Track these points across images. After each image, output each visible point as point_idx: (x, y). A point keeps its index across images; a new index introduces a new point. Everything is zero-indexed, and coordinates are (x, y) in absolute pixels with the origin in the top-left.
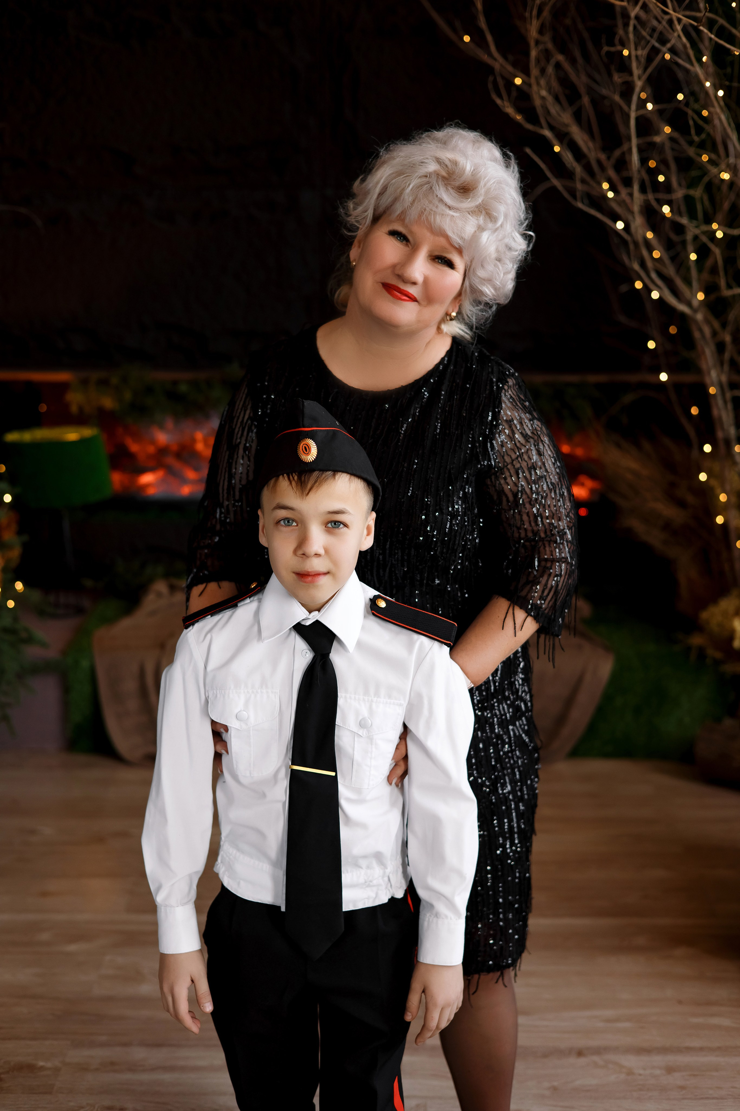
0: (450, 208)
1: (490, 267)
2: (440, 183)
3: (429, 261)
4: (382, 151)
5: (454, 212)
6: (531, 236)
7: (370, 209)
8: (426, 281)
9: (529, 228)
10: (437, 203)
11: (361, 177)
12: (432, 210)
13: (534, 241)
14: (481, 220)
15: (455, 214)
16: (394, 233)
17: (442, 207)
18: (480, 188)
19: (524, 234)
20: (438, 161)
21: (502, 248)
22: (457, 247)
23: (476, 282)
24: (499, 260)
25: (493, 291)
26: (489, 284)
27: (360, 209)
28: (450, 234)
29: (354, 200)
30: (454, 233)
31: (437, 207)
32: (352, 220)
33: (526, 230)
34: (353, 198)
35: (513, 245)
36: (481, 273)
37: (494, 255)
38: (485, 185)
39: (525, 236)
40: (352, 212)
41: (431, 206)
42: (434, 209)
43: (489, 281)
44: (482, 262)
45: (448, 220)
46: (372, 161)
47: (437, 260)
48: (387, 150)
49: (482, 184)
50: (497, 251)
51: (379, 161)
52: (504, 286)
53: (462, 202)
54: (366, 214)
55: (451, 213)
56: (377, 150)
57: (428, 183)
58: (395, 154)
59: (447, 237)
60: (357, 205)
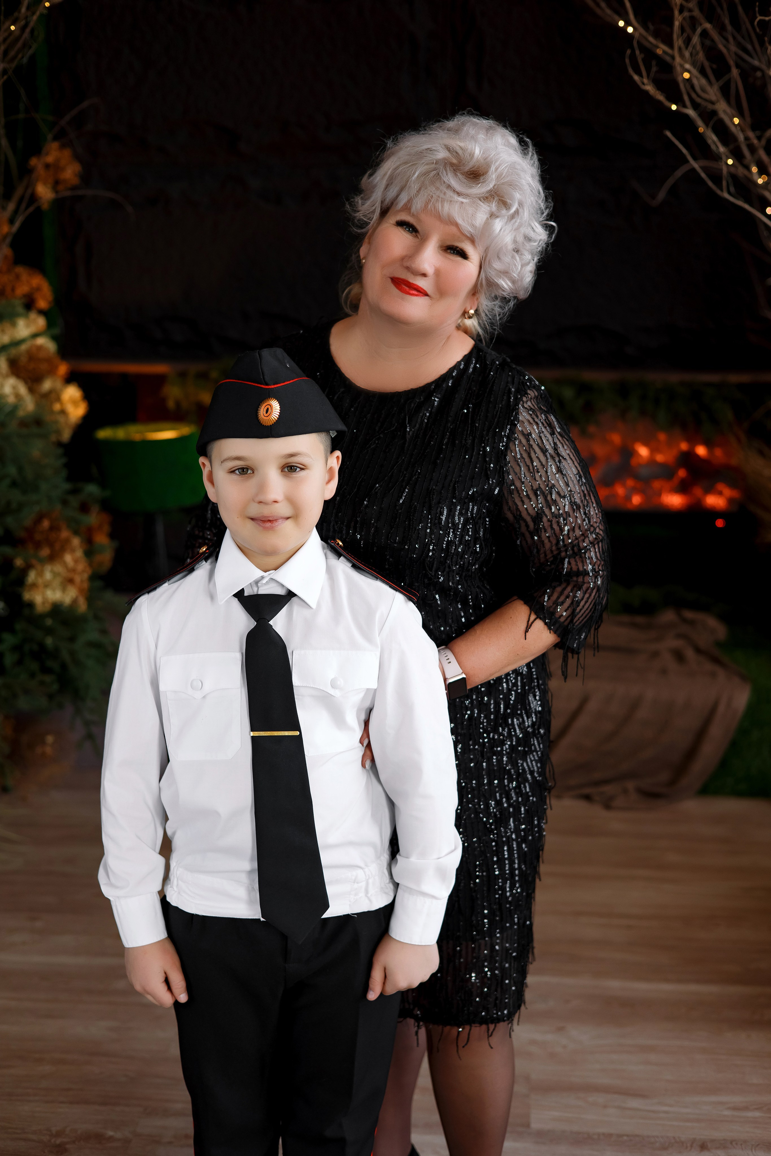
0: (459, 194)
1: (507, 259)
2: (448, 169)
3: (441, 252)
4: (389, 143)
5: (464, 198)
6: (552, 226)
7: (377, 203)
8: (438, 273)
9: (550, 217)
10: (445, 190)
11: (369, 172)
12: (439, 197)
13: (556, 231)
14: (494, 206)
15: (464, 200)
16: (401, 224)
17: (449, 193)
18: (490, 172)
19: (545, 224)
20: (448, 149)
21: (520, 239)
22: (468, 235)
23: (492, 274)
24: (517, 251)
25: (510, 284)
26: (506, 276)
27: (368, 203)
28: (460, 221)
29: (362, 195)
30: (464, 220)
31: (445, 194)
32: (359, 215)
33: (547, 220)
34: (361, 194)
35: (532, 235)
36: (497, 265)
37: (510, 247)
38: (496, 169)
39: (547, 227)
40: (360, 208)
41: (438, 193)
42: (442, 195)
43: (505, 273)
44: (498, 254)
45: (457, 207)
46: (379, 154)
47: (449, 251)
48: (396, 141)
49: (493, 168)
50: (515, 241)
51: (387, 153)
52: (522, 279)
53: (471, 187)
54: (374, 208)
55: (460, 199)
56: (384, 142)
57: (435, 169)
58: (402, 145)
59: (457, 225)
60: (365, 199)
